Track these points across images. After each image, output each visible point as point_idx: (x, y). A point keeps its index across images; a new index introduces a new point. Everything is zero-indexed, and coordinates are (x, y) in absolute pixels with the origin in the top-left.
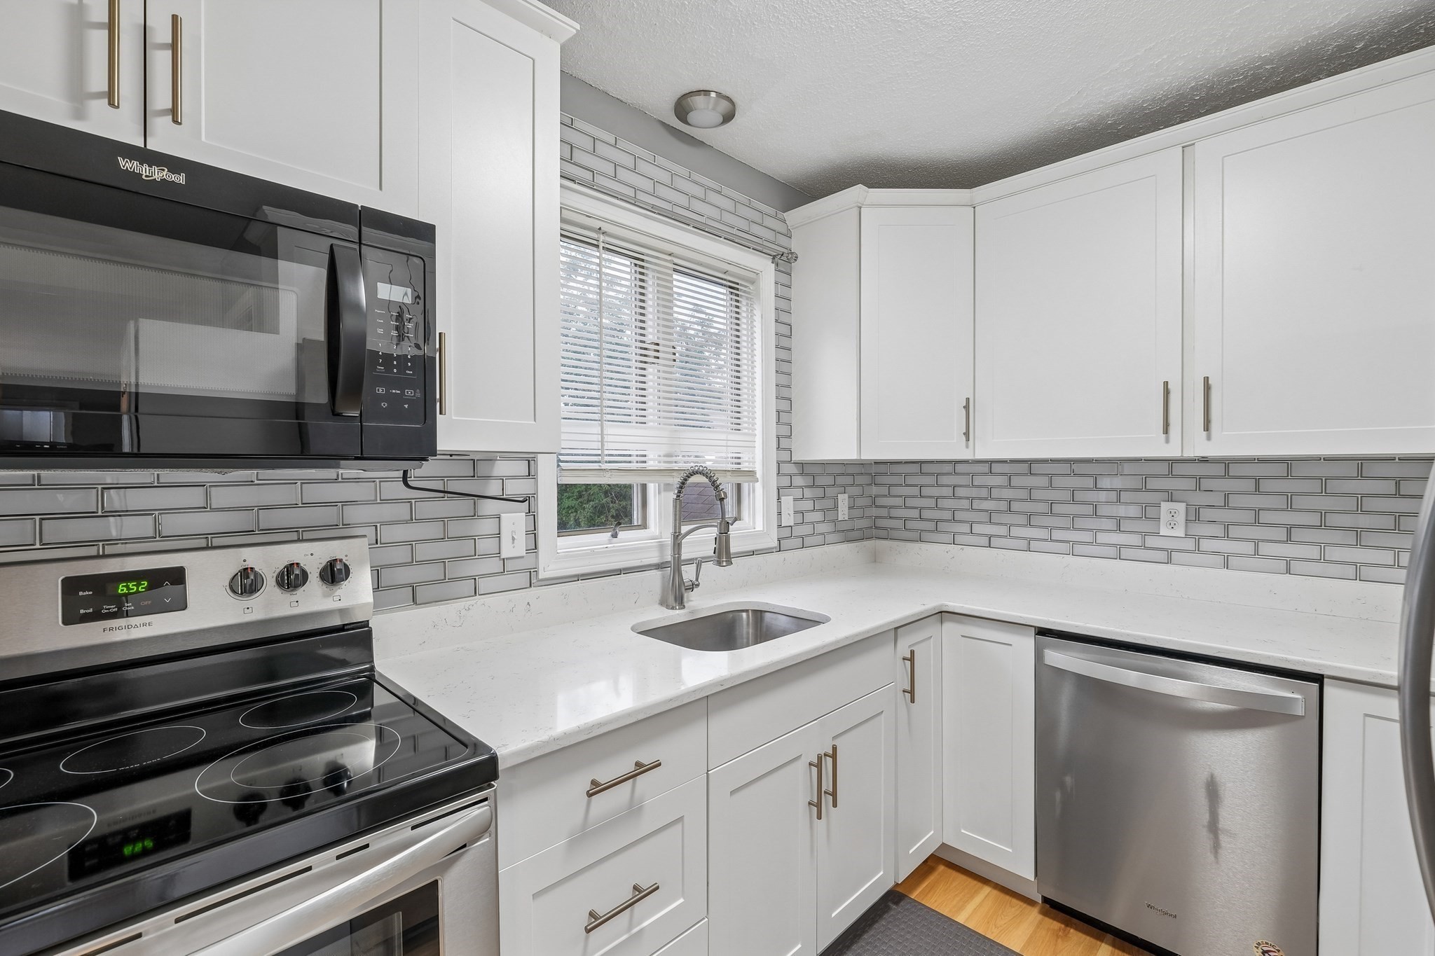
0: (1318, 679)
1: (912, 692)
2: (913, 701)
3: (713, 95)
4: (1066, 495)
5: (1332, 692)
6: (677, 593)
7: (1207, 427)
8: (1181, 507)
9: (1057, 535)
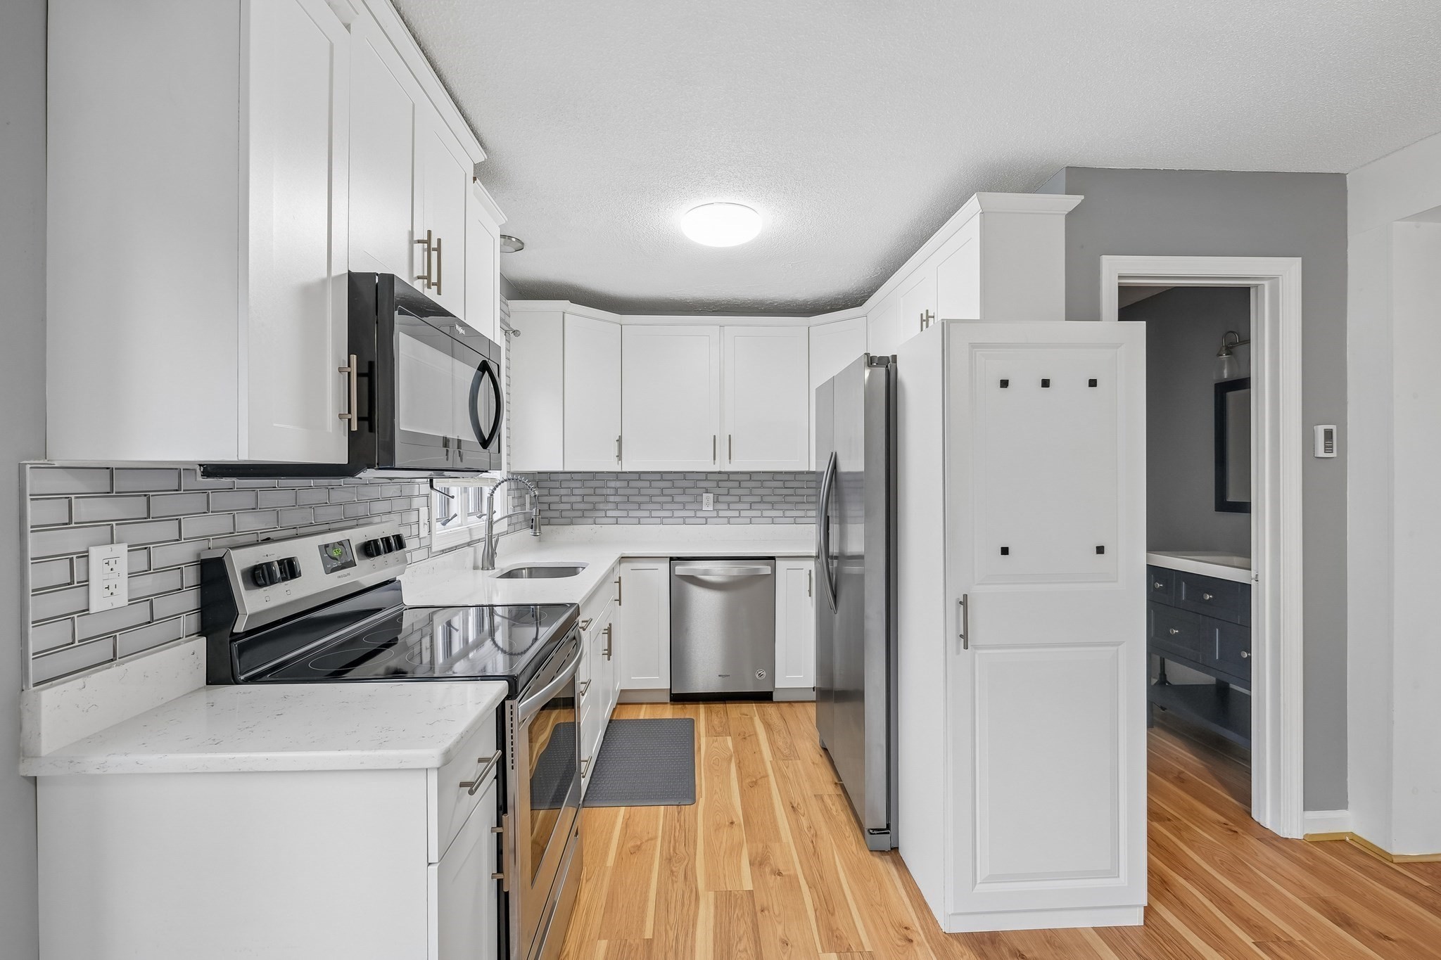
0: (773, 558)
1: (620, 600)
2: (620, 604)
3: (514, 240)
4: (657, 492)
5: (779, 563)
6: (489, 560)
7: (730, 458)
8: (711, 496)
9: (654, 514)
